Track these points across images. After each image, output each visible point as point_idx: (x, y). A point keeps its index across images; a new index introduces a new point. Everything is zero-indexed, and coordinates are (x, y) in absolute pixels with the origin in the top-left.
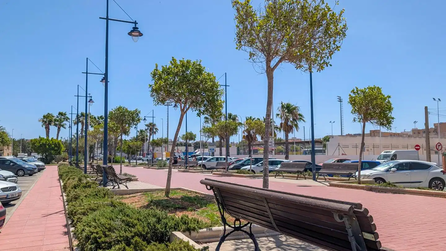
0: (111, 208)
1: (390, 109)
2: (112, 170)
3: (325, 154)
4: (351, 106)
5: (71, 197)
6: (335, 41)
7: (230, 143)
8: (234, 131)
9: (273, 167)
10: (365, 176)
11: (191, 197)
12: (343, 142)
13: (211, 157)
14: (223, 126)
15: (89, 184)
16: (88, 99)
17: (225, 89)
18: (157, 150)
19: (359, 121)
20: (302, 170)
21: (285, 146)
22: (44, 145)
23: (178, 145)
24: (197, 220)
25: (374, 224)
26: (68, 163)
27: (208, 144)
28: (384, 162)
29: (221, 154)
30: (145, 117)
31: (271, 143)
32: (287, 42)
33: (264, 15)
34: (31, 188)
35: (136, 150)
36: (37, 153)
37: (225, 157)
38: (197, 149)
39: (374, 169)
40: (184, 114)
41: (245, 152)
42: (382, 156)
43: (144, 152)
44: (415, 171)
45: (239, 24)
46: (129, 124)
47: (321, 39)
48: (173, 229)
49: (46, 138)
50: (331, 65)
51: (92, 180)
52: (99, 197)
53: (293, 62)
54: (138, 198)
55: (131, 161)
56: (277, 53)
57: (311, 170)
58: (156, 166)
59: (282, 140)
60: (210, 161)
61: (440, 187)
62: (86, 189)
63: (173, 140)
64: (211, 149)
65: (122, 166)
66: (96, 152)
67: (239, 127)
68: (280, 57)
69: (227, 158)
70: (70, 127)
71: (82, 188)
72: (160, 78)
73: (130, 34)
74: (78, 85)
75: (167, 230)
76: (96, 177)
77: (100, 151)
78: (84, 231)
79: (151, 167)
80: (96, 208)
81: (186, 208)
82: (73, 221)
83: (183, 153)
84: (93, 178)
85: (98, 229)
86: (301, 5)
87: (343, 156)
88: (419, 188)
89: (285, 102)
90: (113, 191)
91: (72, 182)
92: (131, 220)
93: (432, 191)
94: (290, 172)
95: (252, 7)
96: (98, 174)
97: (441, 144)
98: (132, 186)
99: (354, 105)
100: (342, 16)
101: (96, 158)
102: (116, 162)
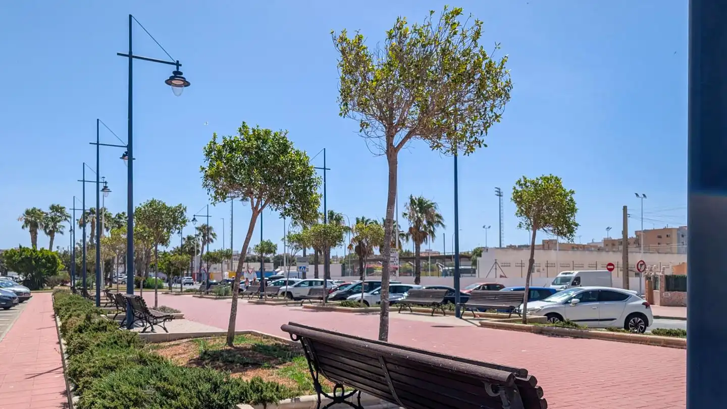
0: (139, 367)
1: (573, 210)
2: (141, 302)
3: (475, 276)
4: (516, 205)
5: (74, 346)
6: (493, 106)
7: (331, 257)
8: (337, 239)
9: (397, 297)
10: (533, 310)
11: (267, 346)
12: (502, 258)
13: (301, 280)
14: (320, 232)
15: (104, 324)
16: (101, 186)
17: (323, 177)
18: (215, 269)
19: (527, 228)
20: (440, 301)
21: (415, 263)
22: (29, 259)
23: (248, 260)
24: (276, 386)
25: (544, 399)
26: (70, 288)
27: (296, 259)
28: (561, 288)
29: (316, 276)
30: (194, 216)
31: (393, 258)
32: (419, 107)
33: (384, 61)
34: (8, 330)
35: (180, 268)
36: (17, 272)
37: (323, 280)
38: (279, 267)
39: (546, 300)
40: (258, 214)
41: (354, 272)
42: (559, 280)
43: (194, 272)
44: (606, 303)
45: (345, 75)
46: (167, 229)
47: (472, 102)
48: (238, 401)
49: (31, 248)
50: (486, 146)
51: (109, 317)
52: (121, 346)
53: (428, 139)
54: (183, 348)
55: (173, 286)
56: (403, 124)
57: (453, 301)
58: (213, 294)
59: (411, 253)
60: (300, 286)
61: (642, 328)
62: (99, 333)
63: (240, 252)
64: (300, 267)
65: (158, 293)
66: (116, 271)
67: (344, 235)
68: (408, 130)
69: (326, 281)
70: (72, 230)
71: (93, 331)
72: (219, 157)
73: (169, 82)
74: (84, 163)
75: (228, 403)
76: (116, 312)
77: (122, 268)
78: (94, 404)
79: (204, 296)
80: (115, 365)
81: (260, 365)
82: (77, 387)
83: (257, 272)
84: (111, 313)
85: (117, 402)
86: (442, 47)
87: (502, 279)
88: (611, 330)
89: (416, 196)
90: (144, 337)
91: (75, 320)
92: (171, 387)
93: (628, 334)
94: (422, 305)
95: (366, 48)
96: (119, 308)
97: (644, 262)
98: (174, 327)
99: (519, 203)
100: (505, 68)
101: (116, 281)
102: (148, 287)
